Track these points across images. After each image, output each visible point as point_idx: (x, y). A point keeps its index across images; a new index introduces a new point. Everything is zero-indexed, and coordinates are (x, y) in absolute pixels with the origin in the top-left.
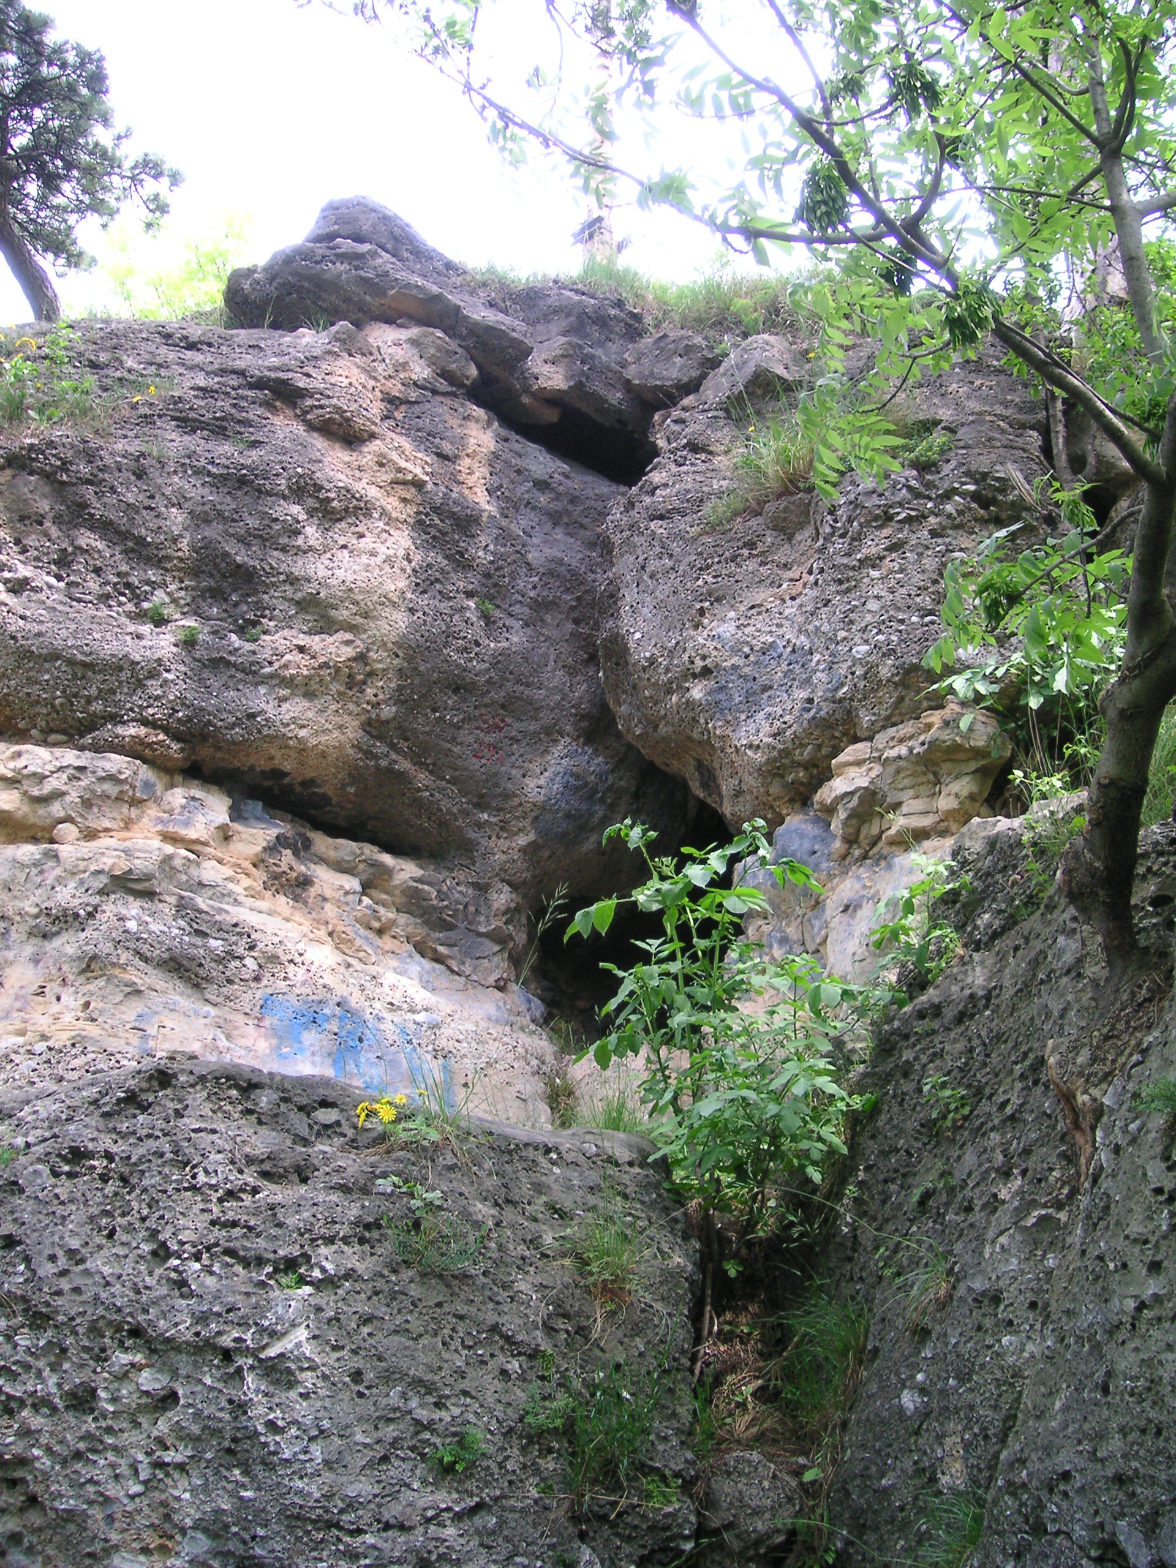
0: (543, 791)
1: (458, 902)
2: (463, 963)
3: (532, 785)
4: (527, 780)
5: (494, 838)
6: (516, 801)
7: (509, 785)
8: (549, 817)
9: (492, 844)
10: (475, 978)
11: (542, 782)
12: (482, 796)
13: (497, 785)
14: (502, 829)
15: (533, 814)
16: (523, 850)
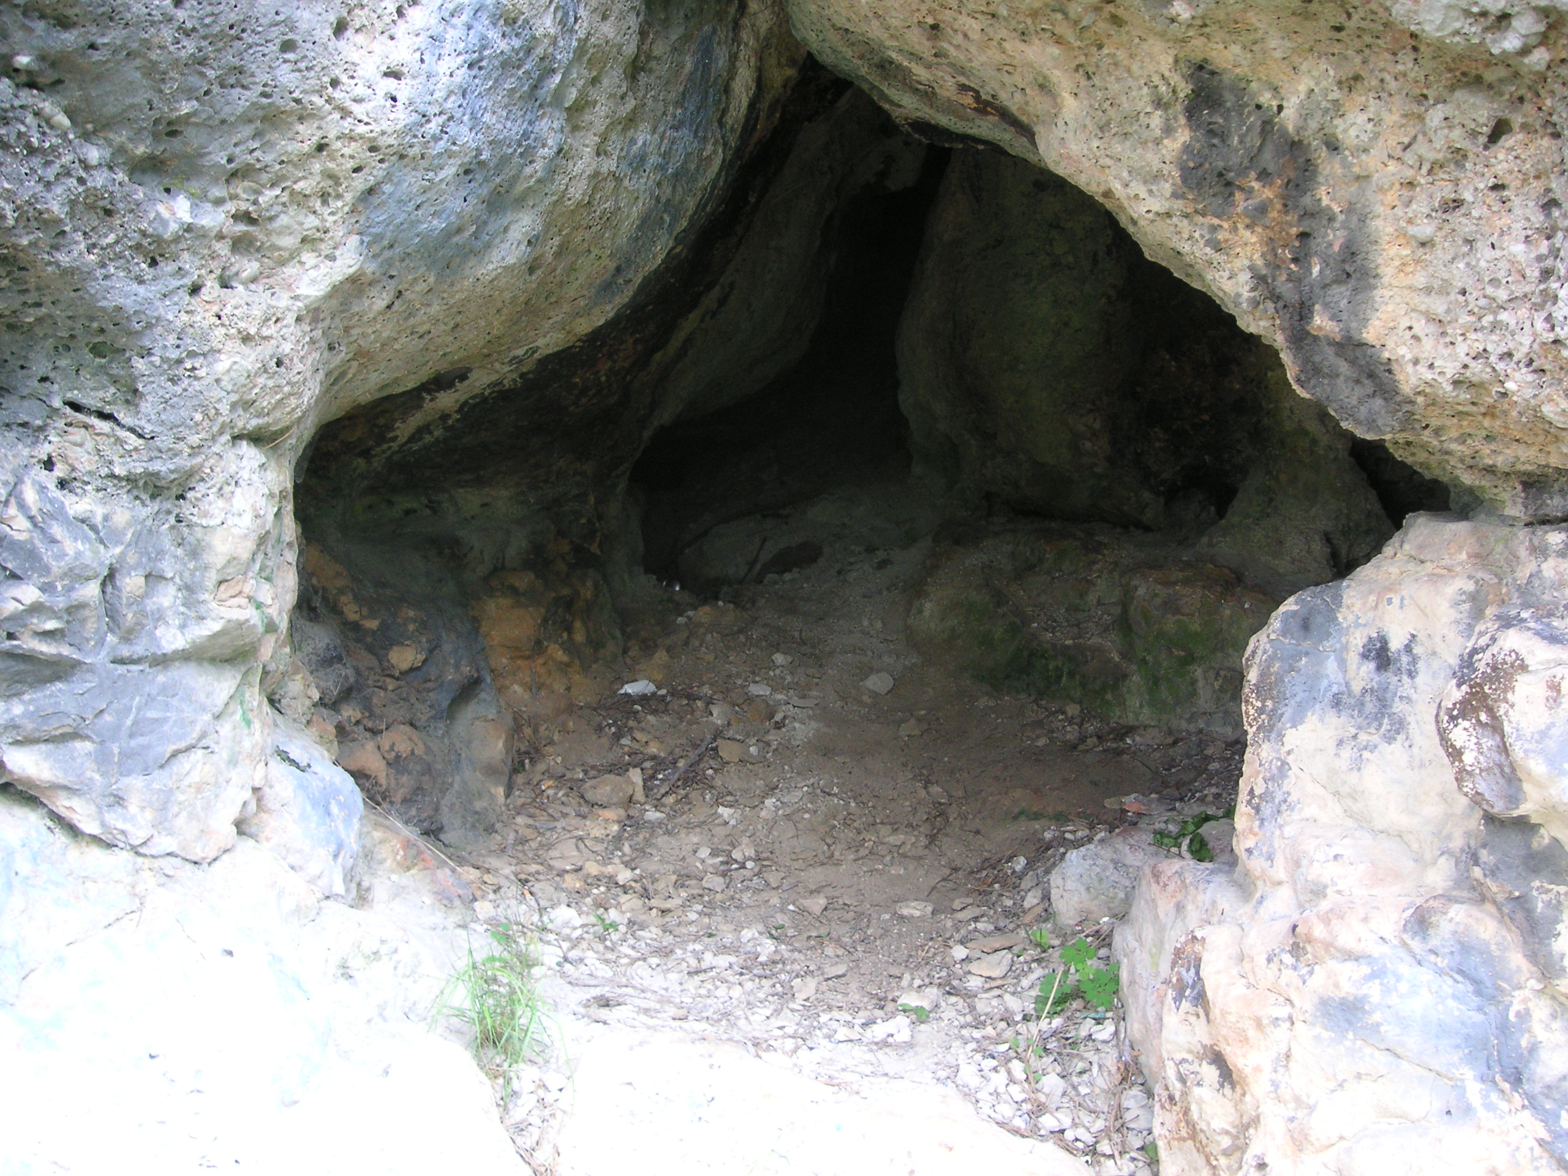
0: (404, 90)
1: (77, 575)
2: (119, 800)
3: (370, 68)
4: (351, 47)
5: (211, 289)
6: (308, 133)
7: (286, 76)
8: (411, 181)
9: (204, 317)
10: (164, 843)
11: (402, 52)
12: (172, 130)
13: (237, 76)
14: (241, 244)
15: (360, 183)
16: (313, 315)
